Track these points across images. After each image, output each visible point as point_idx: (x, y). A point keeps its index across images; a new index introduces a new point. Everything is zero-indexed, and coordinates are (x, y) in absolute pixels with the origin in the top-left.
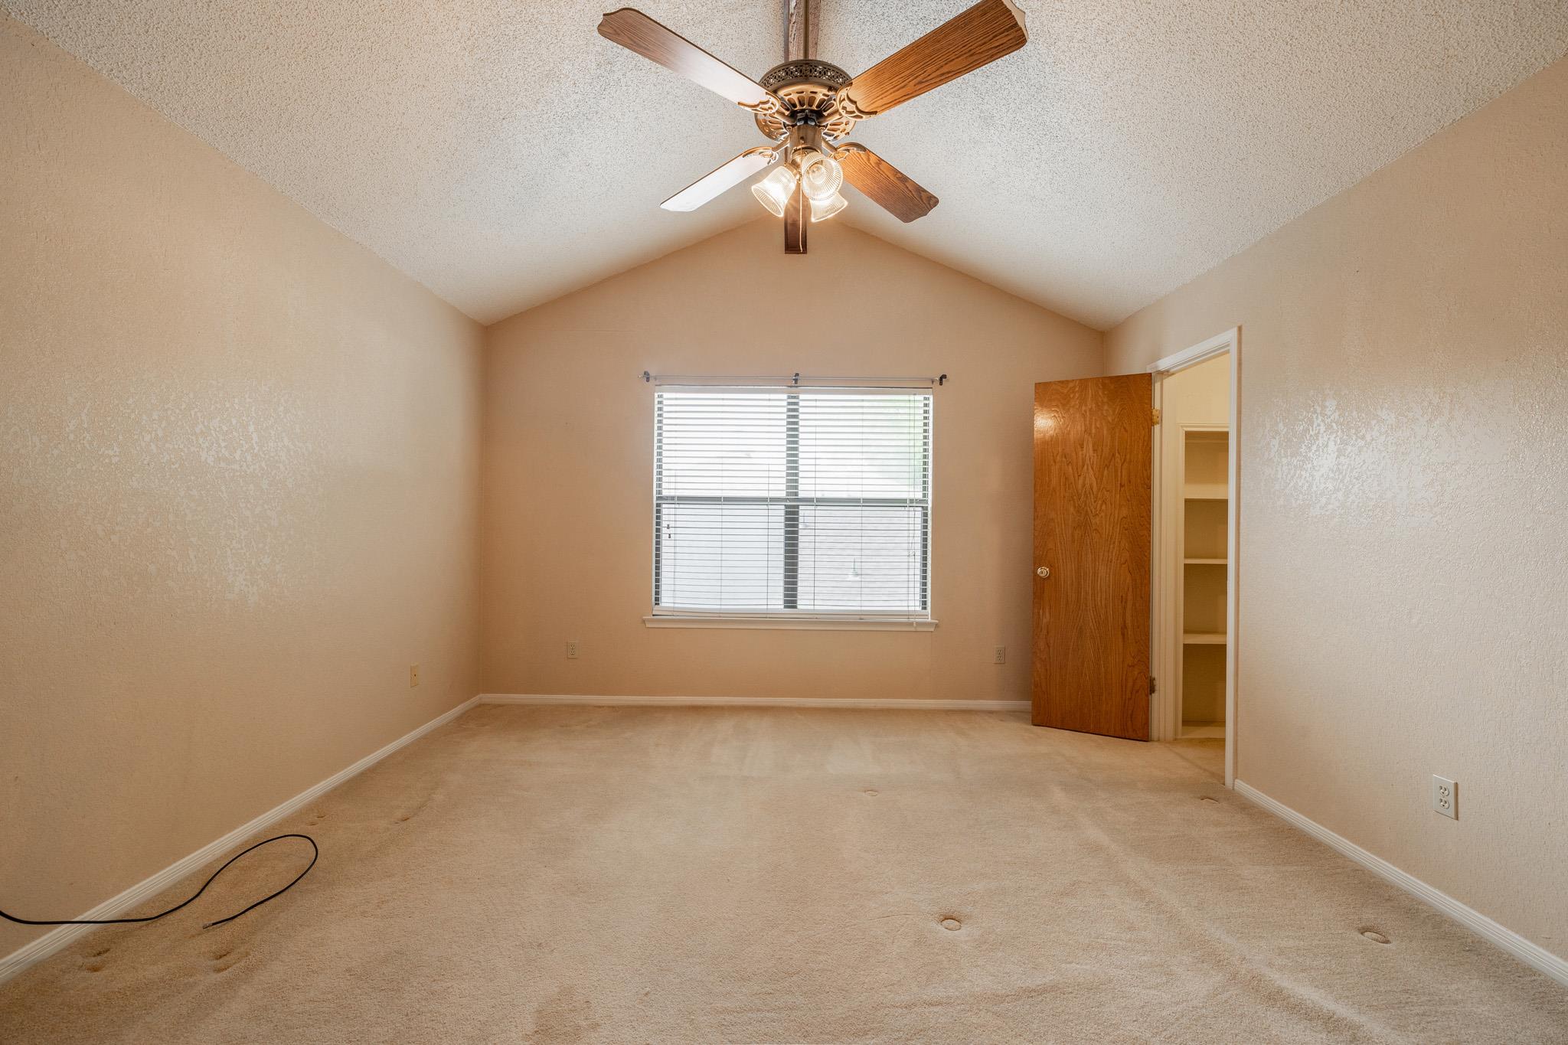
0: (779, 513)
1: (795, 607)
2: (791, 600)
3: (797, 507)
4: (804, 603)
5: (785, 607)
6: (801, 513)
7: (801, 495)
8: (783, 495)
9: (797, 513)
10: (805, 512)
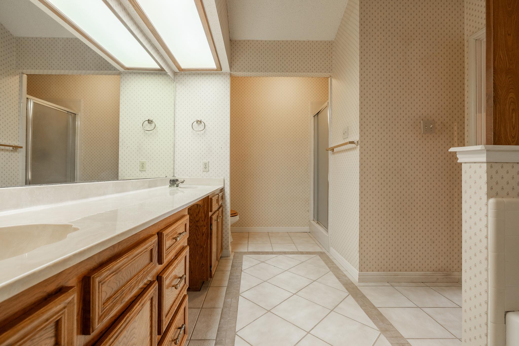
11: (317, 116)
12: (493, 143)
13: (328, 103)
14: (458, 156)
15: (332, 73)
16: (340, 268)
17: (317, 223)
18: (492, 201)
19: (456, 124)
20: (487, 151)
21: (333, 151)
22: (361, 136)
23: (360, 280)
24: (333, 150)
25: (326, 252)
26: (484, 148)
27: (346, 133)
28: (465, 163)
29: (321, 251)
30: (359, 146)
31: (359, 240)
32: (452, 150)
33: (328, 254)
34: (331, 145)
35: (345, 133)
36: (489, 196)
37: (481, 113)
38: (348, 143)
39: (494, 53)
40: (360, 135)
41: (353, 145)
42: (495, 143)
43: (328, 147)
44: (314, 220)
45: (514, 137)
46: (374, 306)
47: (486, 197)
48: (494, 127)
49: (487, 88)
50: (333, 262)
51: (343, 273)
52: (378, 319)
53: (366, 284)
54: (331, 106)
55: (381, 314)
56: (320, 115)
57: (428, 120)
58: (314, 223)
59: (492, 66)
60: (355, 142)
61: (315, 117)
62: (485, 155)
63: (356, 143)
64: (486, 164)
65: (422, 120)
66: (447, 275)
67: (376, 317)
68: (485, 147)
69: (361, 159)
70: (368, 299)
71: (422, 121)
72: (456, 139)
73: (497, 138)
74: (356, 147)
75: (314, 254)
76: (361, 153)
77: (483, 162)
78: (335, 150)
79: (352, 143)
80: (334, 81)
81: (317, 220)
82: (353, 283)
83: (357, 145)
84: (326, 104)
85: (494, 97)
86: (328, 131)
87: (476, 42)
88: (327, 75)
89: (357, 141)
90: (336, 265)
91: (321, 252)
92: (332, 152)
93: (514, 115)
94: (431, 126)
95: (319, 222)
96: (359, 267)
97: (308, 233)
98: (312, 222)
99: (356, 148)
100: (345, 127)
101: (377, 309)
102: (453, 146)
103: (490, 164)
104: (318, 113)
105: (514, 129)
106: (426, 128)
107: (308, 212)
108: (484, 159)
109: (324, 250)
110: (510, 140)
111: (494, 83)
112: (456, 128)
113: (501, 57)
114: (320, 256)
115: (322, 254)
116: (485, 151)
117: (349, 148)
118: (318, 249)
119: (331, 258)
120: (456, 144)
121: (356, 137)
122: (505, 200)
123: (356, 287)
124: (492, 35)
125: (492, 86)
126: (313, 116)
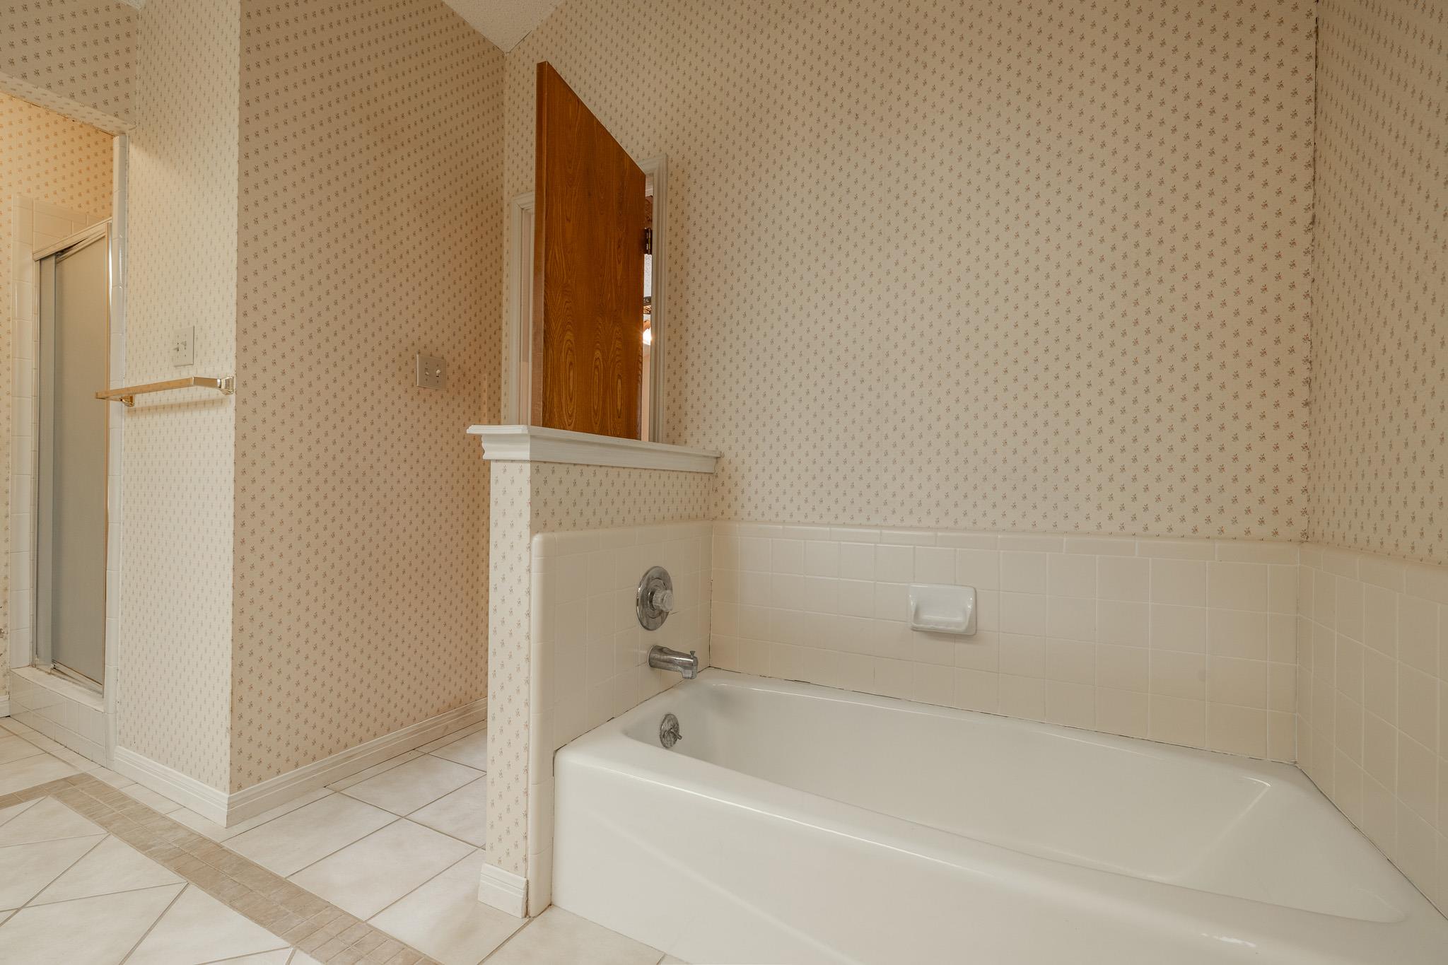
11: (56, 263)
12: (541, 423)
13: (110, 226)
14: (483, 445)
15: (129, 126)
16: (156, 808)
17: (53, 672)
18: (537, 539)
19: (486, 375)
20: (532, 437)
21: (132, 405)
22: (242, 367)
23: (233, 817)
24: (128, 398)
25: (94, 772)
26: (526, 432)
27: (184, 346)
28: (497, 461)
29: (66, 772)
30: (233, 396)
31: (232, 693)
32: (473, 430)
33: (101, 775)
34: (119, 382)
35: (182, 347)
36: (534, 530)
37: (528, 361)
38: (192, 383)
39: (546, 245)
40: (237, 364)
41: (213, 393)
42: (545, 425)
43: (108, 386)
44: (33, 665)
45: (571, 416)
46: (276, 877)
47: (528, 531)
48: (543, 391)
49: (535, 311)
50: (125, 797)
51: (170, 820)
52: (288, 913)
53: (256, 821)
54: (124, 242)
55: (299, 892)
56: (69, 263)
57: (431, 355)
58: (38, 676)
59: (543, 269)
60: (219, 381)
61: (43, 262)
62: (528, 446)
63: (223, 387)
64: (529, 465)
65: (419, 353)
66: (465, 712)
67: (282, 908)
68: (528, 428)
69: (241, 437)
70: (258, 866)
71: (418, 356)
72: (485, 409)
73: (547, 415)
75: (27, 799)
76: (241, 420)
77: (524, 461)
78: (139, 400)
79: (210, 382)
80: (136, 156)
81: (53, 661)
82: (204, 840)
83: (226, 391)
84: (100, 228)
85: (545, 332)
86: (109, 330)
87: (522, 212)
88: (107, 121)
89: (227, 381)
90: (136, 803)
91: (65, 779)
92: (125, 408)
93: (571, 374)
94: (438, 371)
95: (62, 668)
96: (230, 778)
98: (27, 673)
99: (222, 401)
100: (181, 326)
101: (290, 884)
102: (480, 422)
103: (537, 464)
104: (63, 251)
105: (571, 399)
106: (427, 373)
108: (526, 455)
109: (84, 767)
110: (566, 420)
111: (546, 305)
112: (485, 385)
113: (555, 258)
114: (58, 796)
115: (65, 789)
116: (529, 439)
117: (196, 398)
118: (53, 771)
119: (116, 784)
120: (486, 419)
121: (223, 366)
122: (556, 535)
123: (218, 845)
124: (545, 206)
125: (543, 310)
126: (31, 257)
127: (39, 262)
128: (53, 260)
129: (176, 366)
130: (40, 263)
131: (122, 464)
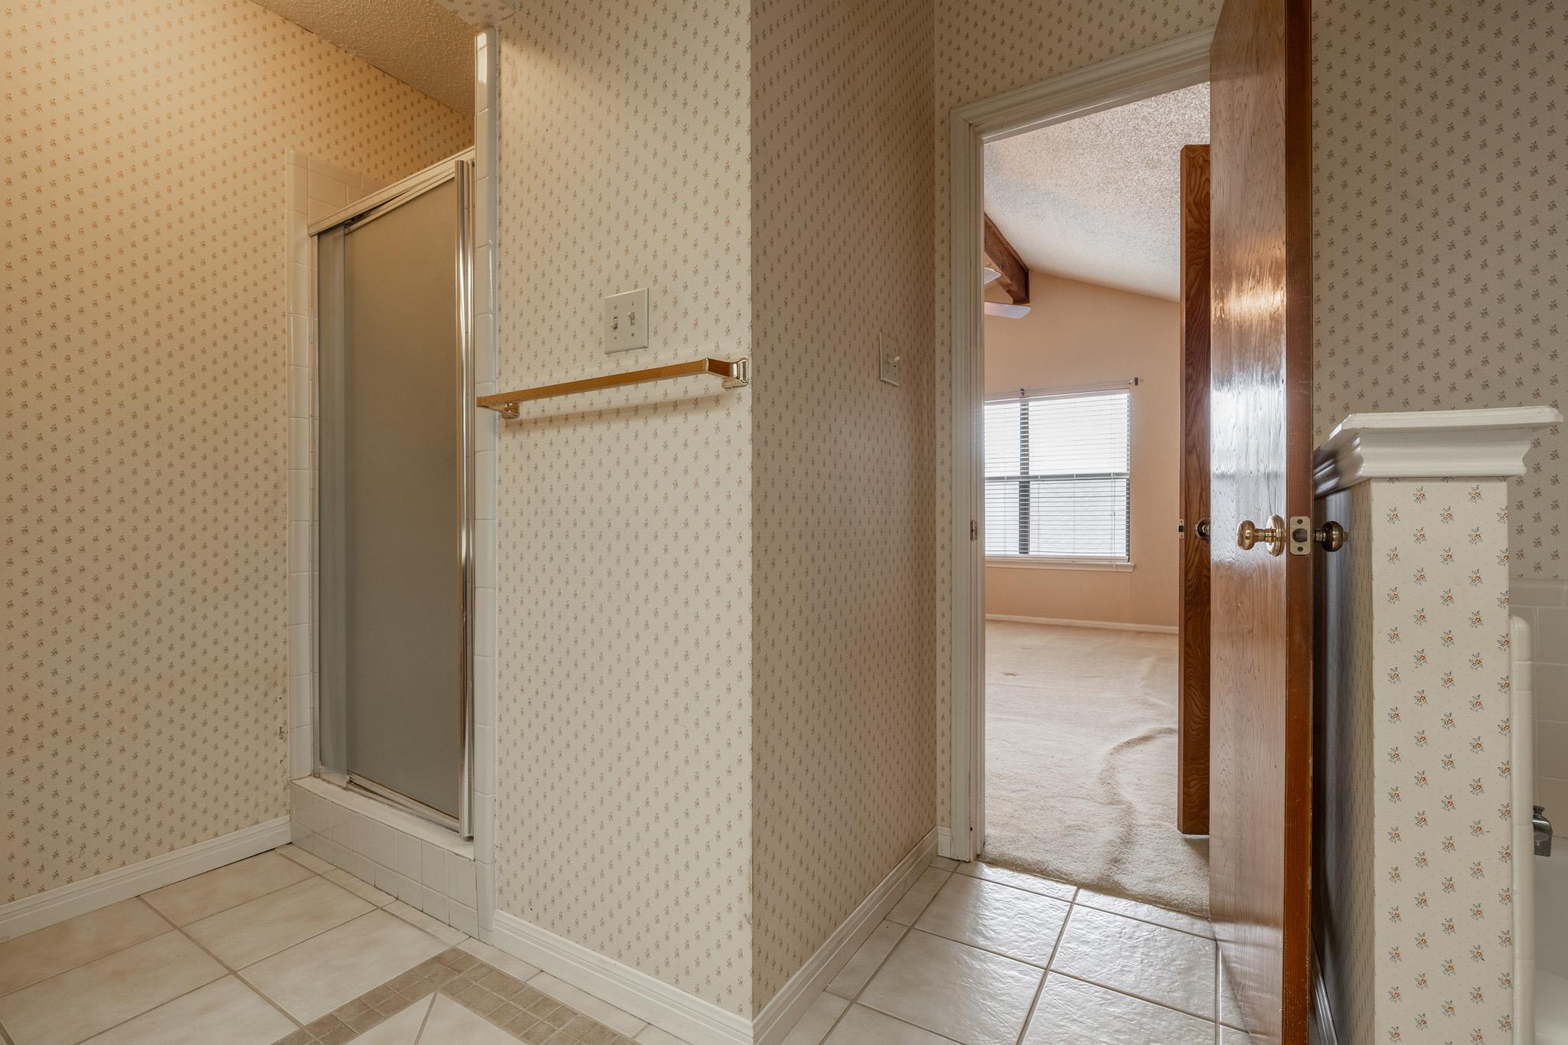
0: (1014, 489)
1: (1027, 553)
2: (1024, 547)
3: (1028, 482)
4: (1034, 550)
5: (1020, 553)
6: (1031, 486)
7: (1031, 473)
8: (1018, 474)
9: (1028, 487)
10: (1033, 485)
11: (345, 236)
14: (1358, 450)
17: (350, 786)
18: (1521, 626)
21: (515, 417)
22: (756, 343)
24: (509, 406)
25: (468, 947)
27: (629, 321)
28: (1391, 479)
33: (483, 954)
35: (623, 322)
38: (706, 367)
40: (755, 329)
43: (463, 392)
44: (315, 775)
54: (494, 182)
57: (889, 336)
58: (331, 791)
60: (734, 366)
61: (322, 237)
62: (1523, 449)
63: (736, 374)
65: (881, 331)
71: (880, 335)
74: (717, 397)
81: (349, 772)
87: (970, 131)
89: (742, 366)
91: (437, 961)
92: (501, 421)
94: (897, 358)
95: (359, 780)
96: (753, 994)
97: (283, 851)
98: (312, 785)
99: (715, 401)
100: (619, 291)
104: (354, 220)
106: (888, 361)
107: (278, 737)
109: (450, 939)
114: (452, 992)
118: (411, 945)
119: (514, 971)
126: (306, 232)
127: (316, 237)
128: (341, 232)
129: (608, 353)
130: (319, 238)
131: (497, 503)
